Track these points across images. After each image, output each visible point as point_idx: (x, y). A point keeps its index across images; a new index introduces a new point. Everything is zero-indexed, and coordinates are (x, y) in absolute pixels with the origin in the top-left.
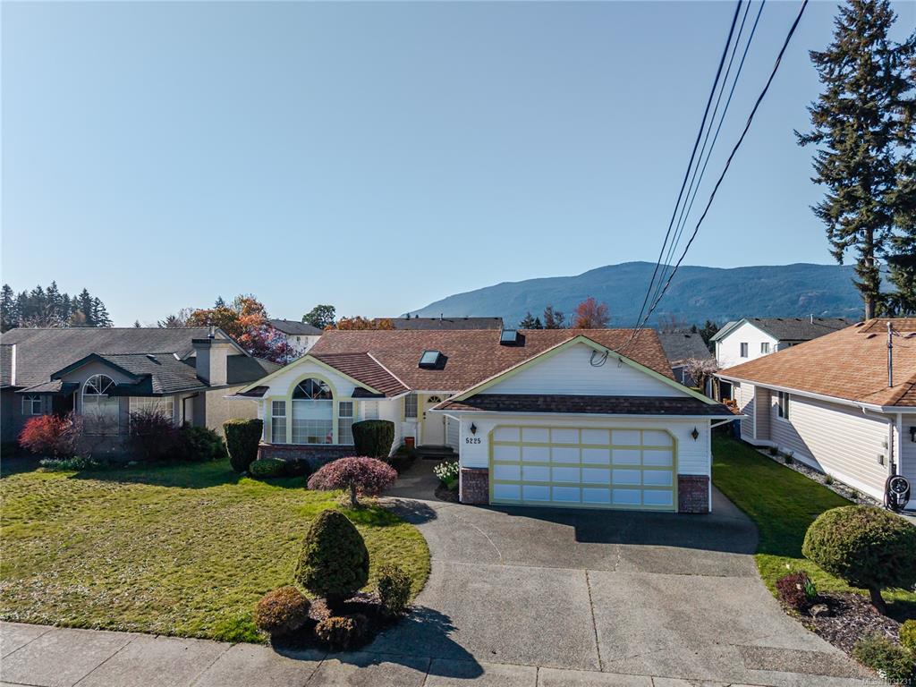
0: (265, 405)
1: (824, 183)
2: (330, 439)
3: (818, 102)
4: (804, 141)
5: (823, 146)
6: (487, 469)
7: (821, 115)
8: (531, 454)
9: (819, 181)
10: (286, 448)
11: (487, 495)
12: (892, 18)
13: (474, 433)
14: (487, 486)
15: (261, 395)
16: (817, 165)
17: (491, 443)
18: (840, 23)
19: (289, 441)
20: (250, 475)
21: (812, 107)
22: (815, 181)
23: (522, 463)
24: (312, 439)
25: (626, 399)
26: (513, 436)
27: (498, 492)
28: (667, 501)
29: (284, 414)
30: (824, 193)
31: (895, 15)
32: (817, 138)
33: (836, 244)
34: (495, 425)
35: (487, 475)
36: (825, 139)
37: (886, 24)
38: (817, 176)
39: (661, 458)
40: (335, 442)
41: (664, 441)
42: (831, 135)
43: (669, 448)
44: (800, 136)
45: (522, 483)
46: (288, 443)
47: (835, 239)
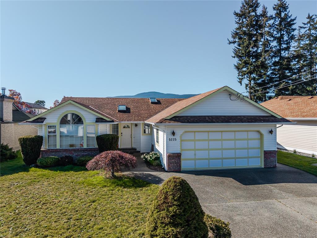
0: (43, 128)
1: (236, 58)
2: (82, 145)
3: (235, 30)
4: (230, 43)
5: (236, 45)
6: (180, 154)
7: (235, 35)
8: (199, 145)
9: (234, 57)
10: (57, 151)
11: (180, 166)
12: (259, 5)
13: (174, 135)
14: (180, 162)
15: (42, 122)
16: (234, 51)
17: (182, 141)
18: (243, 4)
19: (58, 147)
20: (37, 166)
21: (233, 31)
22: (233, 57)
23: (195, 150)
24: (71, 146)
25: (244, 116)
26: (191, 136)
27: (185, 165)
28: (258, 163)
29: (55, 133)
30: (236, 61)
31: (260, 4)
32: (234, 42)
33: (240, 79)
34: (184, 131)
35: (180, 156)
36: (236, 43)
37: (257, 7)
38: (234, 55)
39: (256, 143)
40: (85, 146)
41: (257, 136)
42: (238, 42)
43: (258, 139)
44: (229, 41)
45: (195, 159)
46: (57, 148)
47: (240, 77)
